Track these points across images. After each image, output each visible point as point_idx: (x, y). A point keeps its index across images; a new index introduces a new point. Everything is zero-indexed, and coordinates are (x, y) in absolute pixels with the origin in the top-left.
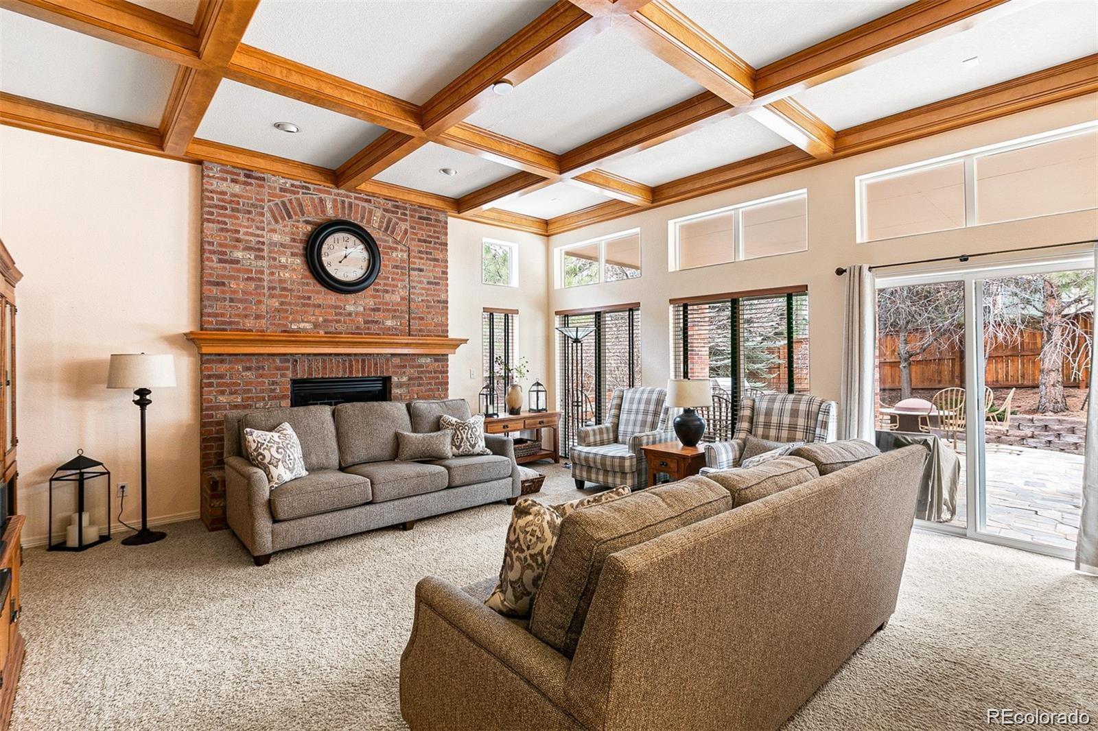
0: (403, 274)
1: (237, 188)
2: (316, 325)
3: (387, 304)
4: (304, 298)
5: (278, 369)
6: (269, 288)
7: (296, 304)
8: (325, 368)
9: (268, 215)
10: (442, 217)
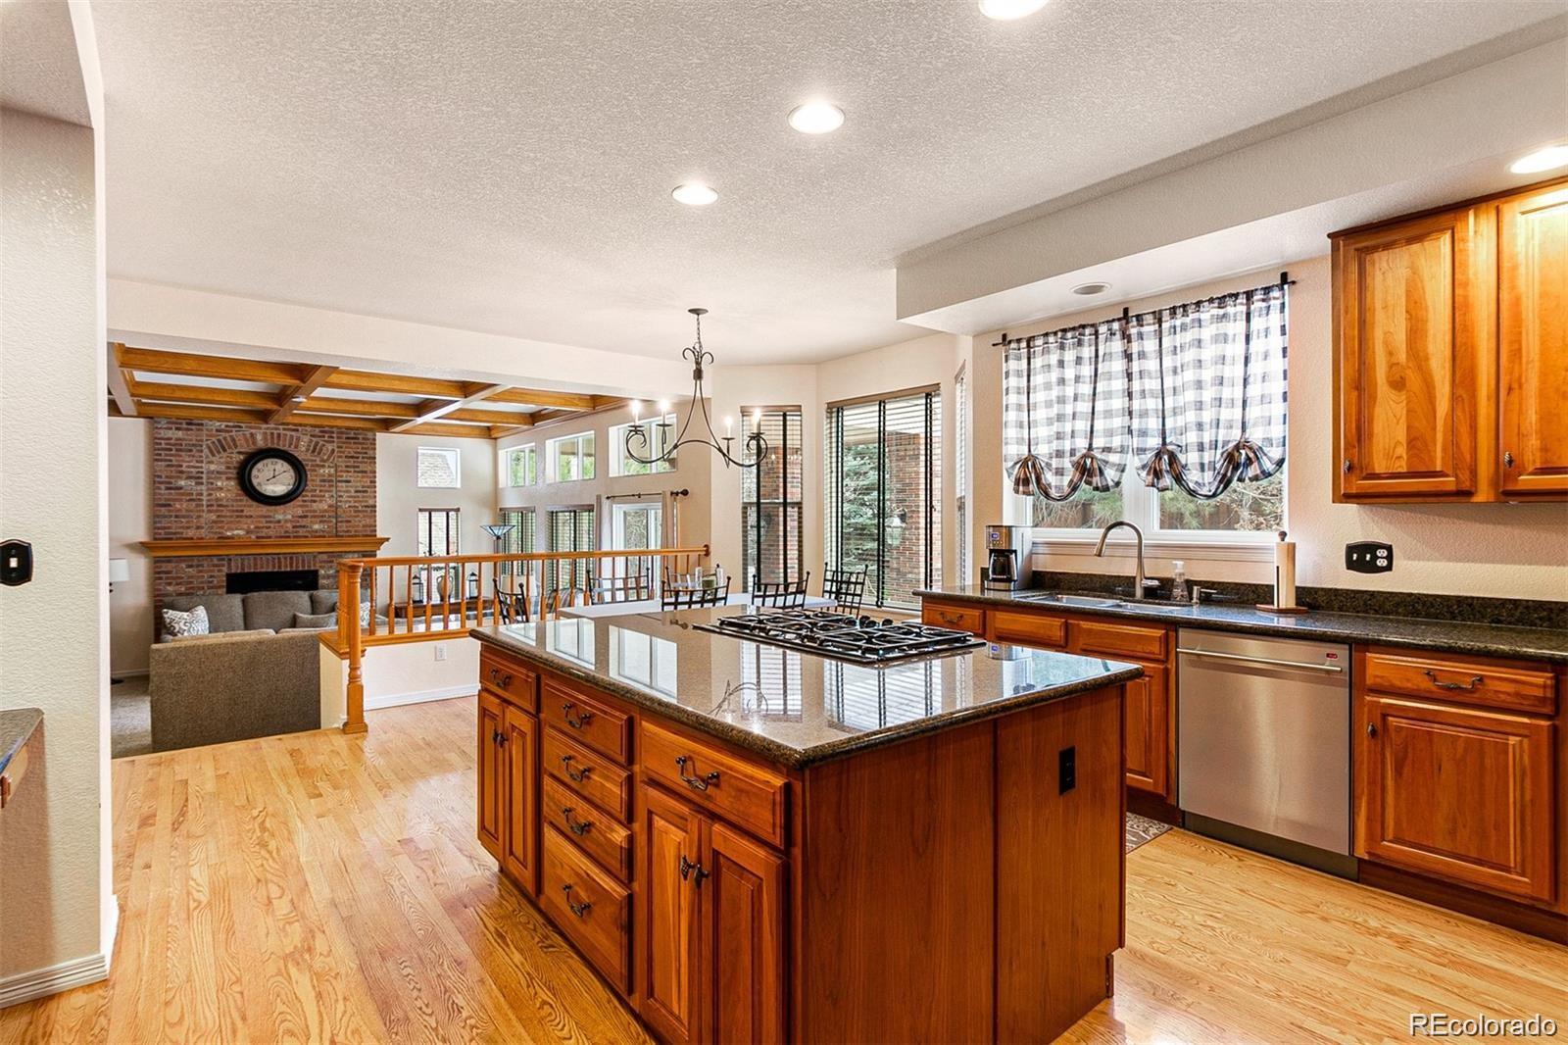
0: (330, 486)
1: (180, 434)
2: (248, 532)
3: (315, 511)
4: (237, 511)
5: (214, 566)
6: (208, 506)
7: (231, 517)
8: (256, 565)
9: (206, 451)
10: (370, 435)
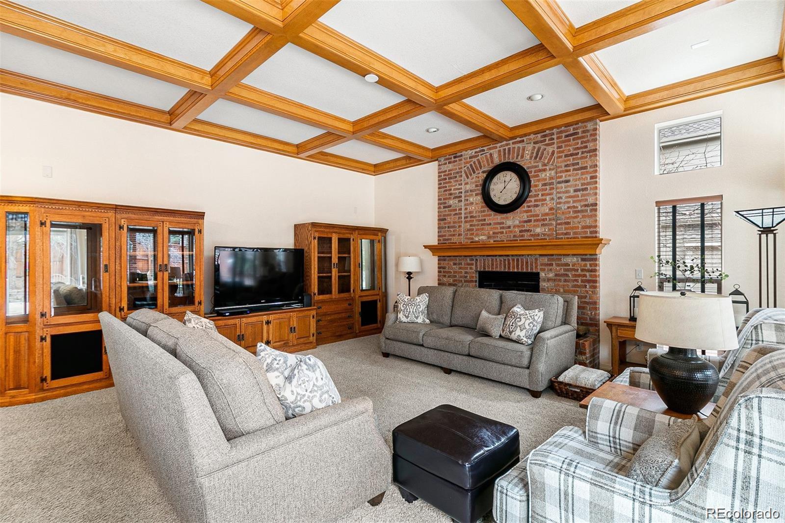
0: (551, 189)
1: (450, 166)
2: (489, 238)
3: (538, 215)
4: (482, 220)
5: (468, 264)
6: (465, 218)
7: (478, 225)
8: (493, 265)
9: (464, 175)
